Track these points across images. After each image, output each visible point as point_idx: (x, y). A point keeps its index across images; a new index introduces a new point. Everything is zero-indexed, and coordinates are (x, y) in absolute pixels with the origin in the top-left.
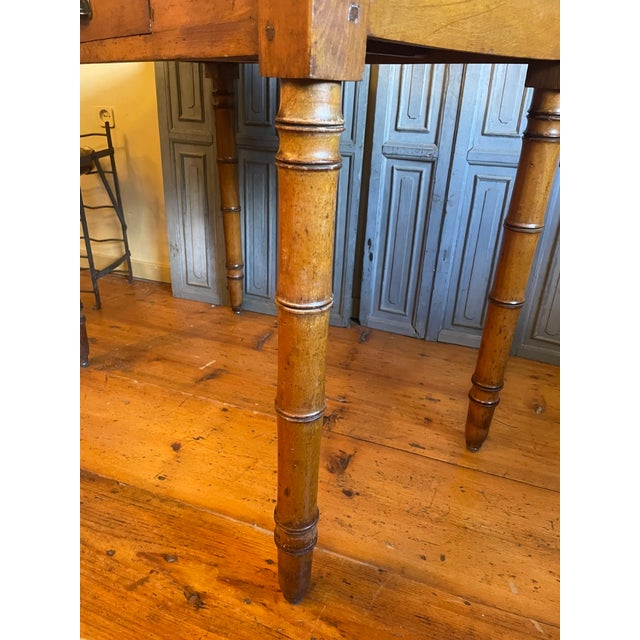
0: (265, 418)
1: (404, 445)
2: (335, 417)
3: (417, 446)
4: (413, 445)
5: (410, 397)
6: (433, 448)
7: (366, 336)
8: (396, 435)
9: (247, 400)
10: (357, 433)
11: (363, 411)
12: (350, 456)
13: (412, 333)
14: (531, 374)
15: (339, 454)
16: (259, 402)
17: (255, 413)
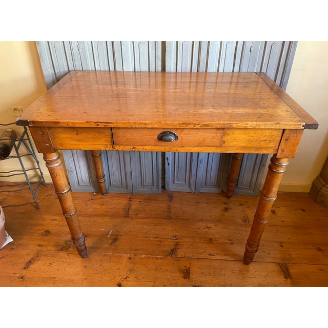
0: (148, 258)
1: (206, 256)
2: (175, 249)
3: (211, 255)
4: (209, 255)
5: (200, 229)
6: (217, 254)
7: (171, 196)
8: (202, 251)
9: (137, 250)
10: (188, 255)
11: (185, 242)
12: (189, 268)
13: (189, 191)
14: (239, 203)
15: (184, 268)
16: (142, 249)
17: (143, 256)
